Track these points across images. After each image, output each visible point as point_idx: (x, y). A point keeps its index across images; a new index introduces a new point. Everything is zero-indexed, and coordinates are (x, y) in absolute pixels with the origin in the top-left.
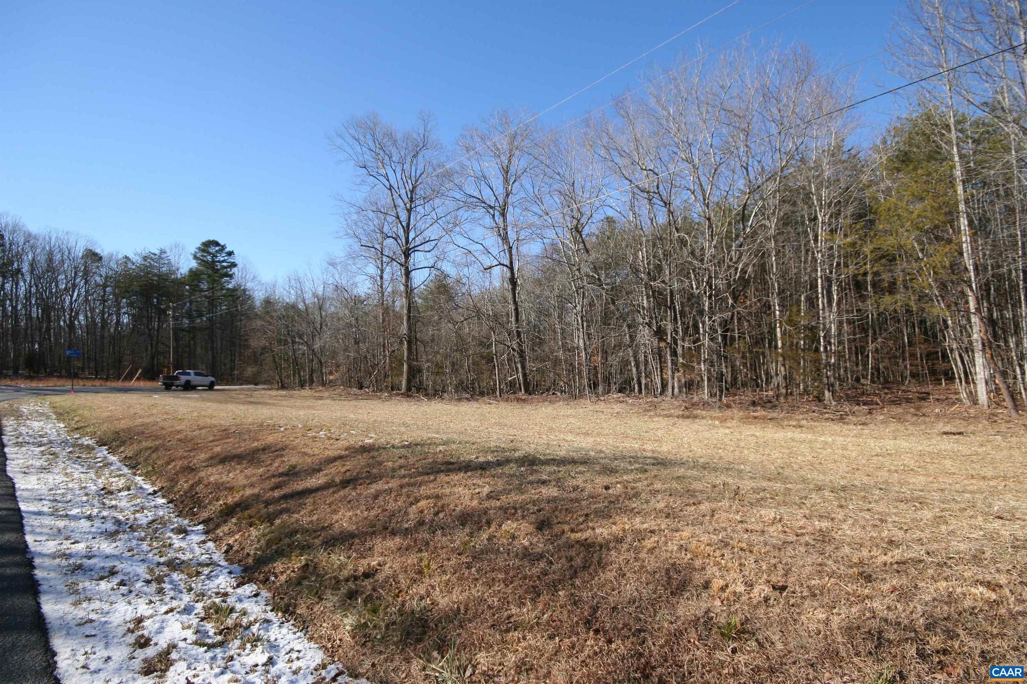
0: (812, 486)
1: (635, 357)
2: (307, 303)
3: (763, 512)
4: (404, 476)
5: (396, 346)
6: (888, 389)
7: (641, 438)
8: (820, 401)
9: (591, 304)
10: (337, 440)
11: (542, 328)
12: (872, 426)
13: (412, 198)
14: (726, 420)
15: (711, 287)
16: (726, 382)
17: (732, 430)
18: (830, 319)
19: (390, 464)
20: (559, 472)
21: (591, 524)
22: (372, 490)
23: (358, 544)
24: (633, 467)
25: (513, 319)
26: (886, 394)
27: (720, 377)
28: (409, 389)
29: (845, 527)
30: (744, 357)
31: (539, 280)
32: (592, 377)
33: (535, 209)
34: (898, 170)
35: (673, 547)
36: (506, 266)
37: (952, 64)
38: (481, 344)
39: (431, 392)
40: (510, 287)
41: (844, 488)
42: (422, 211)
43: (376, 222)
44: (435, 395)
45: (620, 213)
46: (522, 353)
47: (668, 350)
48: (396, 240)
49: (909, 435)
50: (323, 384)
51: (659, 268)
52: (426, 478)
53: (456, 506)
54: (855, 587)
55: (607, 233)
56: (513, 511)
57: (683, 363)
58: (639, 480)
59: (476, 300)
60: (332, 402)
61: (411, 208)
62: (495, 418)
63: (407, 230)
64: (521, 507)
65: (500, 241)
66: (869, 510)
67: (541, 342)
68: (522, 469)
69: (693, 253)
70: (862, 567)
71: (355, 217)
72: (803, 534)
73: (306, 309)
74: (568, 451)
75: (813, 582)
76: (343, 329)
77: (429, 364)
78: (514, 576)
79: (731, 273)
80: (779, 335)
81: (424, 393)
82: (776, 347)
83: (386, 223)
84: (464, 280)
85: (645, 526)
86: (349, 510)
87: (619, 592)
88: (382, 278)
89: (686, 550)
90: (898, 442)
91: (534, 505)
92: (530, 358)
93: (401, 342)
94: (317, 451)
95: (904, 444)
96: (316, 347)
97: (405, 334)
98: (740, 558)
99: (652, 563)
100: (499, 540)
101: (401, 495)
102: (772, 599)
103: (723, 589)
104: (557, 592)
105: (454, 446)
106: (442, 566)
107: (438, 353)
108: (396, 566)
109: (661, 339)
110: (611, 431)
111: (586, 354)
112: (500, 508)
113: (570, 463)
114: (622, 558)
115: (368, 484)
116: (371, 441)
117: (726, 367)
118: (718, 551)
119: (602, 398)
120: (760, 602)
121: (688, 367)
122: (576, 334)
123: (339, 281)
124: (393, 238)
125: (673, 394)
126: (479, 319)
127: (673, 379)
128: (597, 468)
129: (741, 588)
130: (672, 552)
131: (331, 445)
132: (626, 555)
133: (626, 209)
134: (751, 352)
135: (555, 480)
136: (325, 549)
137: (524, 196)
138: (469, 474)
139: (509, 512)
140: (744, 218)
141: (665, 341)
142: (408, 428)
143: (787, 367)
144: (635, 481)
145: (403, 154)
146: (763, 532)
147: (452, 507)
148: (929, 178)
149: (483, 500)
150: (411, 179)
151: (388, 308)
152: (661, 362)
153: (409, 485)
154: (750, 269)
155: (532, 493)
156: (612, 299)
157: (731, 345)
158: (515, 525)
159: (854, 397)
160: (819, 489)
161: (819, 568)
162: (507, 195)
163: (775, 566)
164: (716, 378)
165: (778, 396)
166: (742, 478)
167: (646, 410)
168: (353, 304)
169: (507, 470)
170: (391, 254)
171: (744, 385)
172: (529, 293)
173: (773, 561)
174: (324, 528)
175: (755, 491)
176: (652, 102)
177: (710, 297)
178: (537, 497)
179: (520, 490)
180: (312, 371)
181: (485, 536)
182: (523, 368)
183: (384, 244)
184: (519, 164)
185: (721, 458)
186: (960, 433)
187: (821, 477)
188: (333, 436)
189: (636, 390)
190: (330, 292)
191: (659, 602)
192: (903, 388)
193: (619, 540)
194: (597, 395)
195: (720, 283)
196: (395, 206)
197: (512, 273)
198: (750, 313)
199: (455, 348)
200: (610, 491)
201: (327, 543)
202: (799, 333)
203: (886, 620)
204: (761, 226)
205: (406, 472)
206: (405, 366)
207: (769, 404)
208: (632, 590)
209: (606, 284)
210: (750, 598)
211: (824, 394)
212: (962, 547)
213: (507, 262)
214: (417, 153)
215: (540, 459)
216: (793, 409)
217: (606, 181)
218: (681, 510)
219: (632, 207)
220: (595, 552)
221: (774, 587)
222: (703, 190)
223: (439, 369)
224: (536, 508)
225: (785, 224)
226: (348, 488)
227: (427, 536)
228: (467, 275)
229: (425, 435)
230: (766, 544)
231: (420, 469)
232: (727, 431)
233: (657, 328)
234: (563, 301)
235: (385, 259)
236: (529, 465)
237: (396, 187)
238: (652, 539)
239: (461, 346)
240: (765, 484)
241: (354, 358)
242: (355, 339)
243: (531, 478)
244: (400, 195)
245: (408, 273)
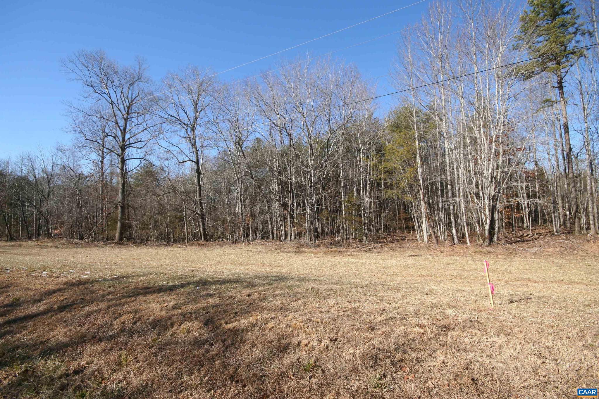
0: (353, 286)
1: (271, 219)
2: (37, 176)
3: (329, 302)
4: (112, 300)
5: (112, 210)
6: (390, 235)
7: (271, 265)
8: (361, 242)
9: (246, 188)
10: (58, 277)
11: (216, 201)
12: (382, 254)
13: (128, 111)
14: (317, 253)
15: (311, 182)
16: (318, 233)
17: (320, 259)
18: (366, 199)
19: (101, 292)
20: (221, 288)
21: (238, 318)
22: (85, 311)
23: (71, 351)
24: (265, 282)
25: (198, 195)
26: (389, 237)
27: (315, 230)
28: (121, 239)
29: (365, 305)
30: (327, 219)
31: (215, 172)
32: (245, 231)
33: (214, 128)
34: (394, 131)
35: (283, 325)
36: (194, 162)
37: (415, 86)
38: (176, 209)
39: (138, 241)
40: (197, 175)
41: (367, 286)
42: (136, 121)
43: (99, 124)
44: (141, 243)
45: (264, 137)
46: (203, 216)
47: (289, 215)
48: (115, 138)
49: (396, 258)
50: (49, 236)
51: (285, 169)
52: (129, 299)
53: (150, 316)
54: (367, 335)
55: (256, 147)
56: (189, 315)
57: (296, 222)
58: (268, 290)
59: (173, 182)
60: (56, 250)
61: (128, 118)
62: (183, 257)
63: (124, 132)
64: (195, 312)
65: (191, 146)
66: (376, 295)
67: (216, 209)
68: (198, 288)
69: (302, 162)
70: (371, 324)
71: (82, 119)
72: (346, 311)
73: (36, 182)
74: (228, 275)
75: (349, 335)
76: (69, 197)
77: (138, 222)
78: (187, 357)
79: (321, 175)
80: (343, 208)
81: (133, 242)
82: (342, 214)
83: (107, 126)
84: (165, 169)
85: (269, 315)
86: (64, 327)
87: (252, 356)
88: (102, 163)
89: (290, 327)
90: (392, 261)
91: (204, 310)
92: (208, 219)
93: (116, 207)
94: (38, 286)
95: (394, 262)
96: (44, 209)
97: (120, 202)
98: (317, 327)
99: (271, 336)
100: (178, 335)
101: (109, 313)
102: (330, 346)
103: (307, 345)
104: (214, 362)
105: (151, 277)
106: (136, 358)
107: (145, 215)
108: (101, 362)
109: (285, 209)
110: (255, 262)
111: (242, 217)
112: (181, 314)
113: (228, 282)
114: (254, 335)
115: (82, 307)
116: (87, 277)
117: (319, 225)
118: (306, 325)
119: (251, 243)
120: (324, 349)
121: (299, 225)
122: (237, 204)
123: (67, 163)
124: (113, 137)
125: (291, 240)
126: (175, 194)
127: (291, 231)
128: (245, 284)
129: (315, 343)
130: (282, 329)
131: (52, 281)
132: (257, 334)
133: (267, 135)
134: (331, 216)
135: (217, 293)
136: (42, 358)
137: (207, 120)
138: (161, 294)
139: (186, 317)
140: (328, 146)
141: (287, 210)
142: (118, 266)
143: (347, 224)
144: (265, 290)
145: (122, 82)
146: (328, 312)
147: (146, 317)
148: (405, 137)
149: (169, 310)
150: (128, 99)
151: (106, 183)
152: (285, 222)
153: (115, 305)
154: (331, 173)
155: (203, 303)
156: (258, 186)
157: (321, 212)
158: (190, 324)
159: (376, 239)
160: (356, 287)
161: (352, 327)
162: (196, 118)
163: (333, 329)
164: (313, 231)
165: (343, 240)
166: (321, 284)
167: (276, 249)
168: (77, 180)
169: (187, 289)
170: (110, 148)
171: (327, 234)
172: (209, 179)
173: (332, 327)
174: (42, 343)
175: (327, 290)
176: (283, 78)
177: (311, 187)
178: (205, 304)
179: (195, 301)
180: (39, 228)
181: (169, 333)
182: (203, 225)
183: (106, 140)
184: (204, 101)
185: (312, 274)
186: (416, 256)
187: (358, 280)
188: (54, 275)
189: (271, 238)
190: (57, 170)
191: (273, 358)
192: (396, 235)
193: (253, 326)
194: (249, 241)
195: (316, 179)
196: (115, 116)
197: (198, 166)
198: (330, 197)
199: (157, 212)
200: (251, 297)
201: (44, 353)
202: (353, 207)
203: (379, 349)
204: (336, 151)
205: (113, 297)
206: (119, 224)
207: (338, 244)
208: (259, 353)
209: (255, 176)
210: (320, 348)
211: (363, 238)
212: (412, 309)
213: (195, 160)
214: (134, 83)
215: (209, 281)
216: (349, 246)
217: (256, 118)
218: (289, 305)
219: (271, 134)
220: (239, 334)
221: (331, 340)
222: (308, 130)
223: (144, 226)
224: (205, 312)
225: (347, 152)
226: (64, 312)
227: (126, 339)
228: (167, 166)
229: (130, 270)
230: (329, 318)
231: (125, 294)
232: (317, 259)
233: (283, 203)
234: (230, 184)
235: (105, 150)
236: (202, 285)
237: (116, 102)
238: (272, 323)
239: (162, 212)
240: (332, 286)
241: (77, 218)
242: (78, 205)
243: (203, 293)
244: (119, 109)
245: (123, 161)
